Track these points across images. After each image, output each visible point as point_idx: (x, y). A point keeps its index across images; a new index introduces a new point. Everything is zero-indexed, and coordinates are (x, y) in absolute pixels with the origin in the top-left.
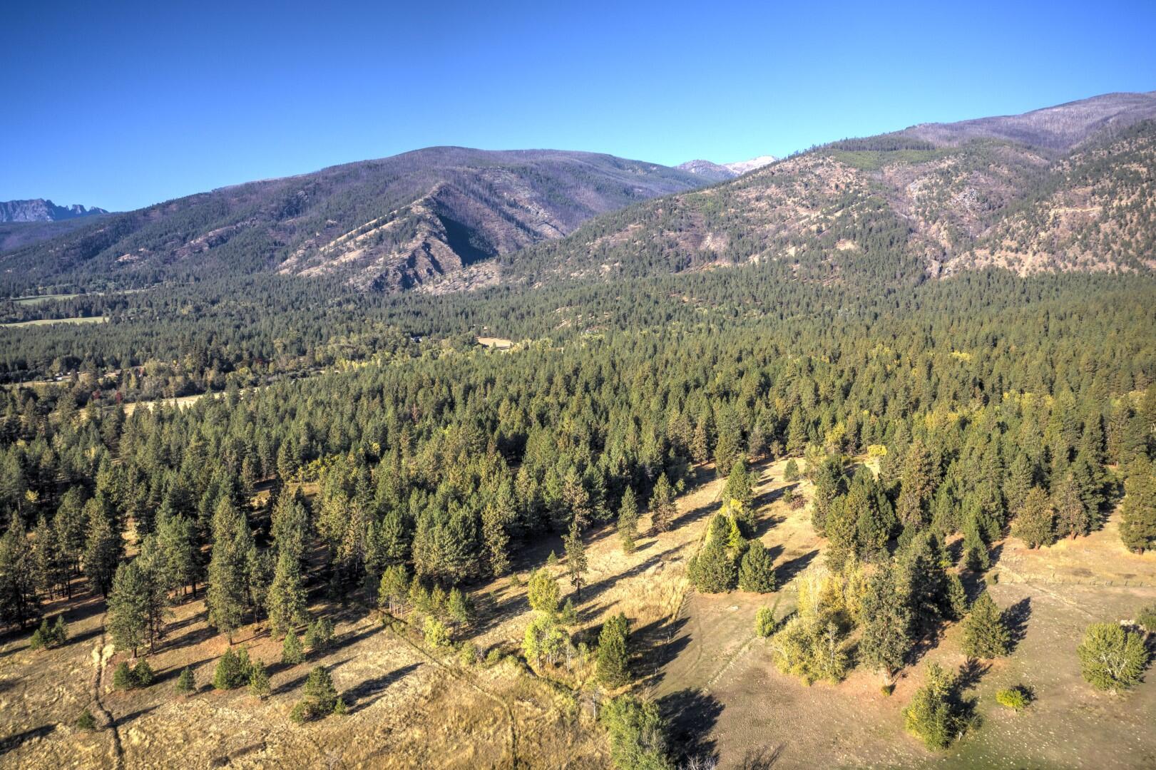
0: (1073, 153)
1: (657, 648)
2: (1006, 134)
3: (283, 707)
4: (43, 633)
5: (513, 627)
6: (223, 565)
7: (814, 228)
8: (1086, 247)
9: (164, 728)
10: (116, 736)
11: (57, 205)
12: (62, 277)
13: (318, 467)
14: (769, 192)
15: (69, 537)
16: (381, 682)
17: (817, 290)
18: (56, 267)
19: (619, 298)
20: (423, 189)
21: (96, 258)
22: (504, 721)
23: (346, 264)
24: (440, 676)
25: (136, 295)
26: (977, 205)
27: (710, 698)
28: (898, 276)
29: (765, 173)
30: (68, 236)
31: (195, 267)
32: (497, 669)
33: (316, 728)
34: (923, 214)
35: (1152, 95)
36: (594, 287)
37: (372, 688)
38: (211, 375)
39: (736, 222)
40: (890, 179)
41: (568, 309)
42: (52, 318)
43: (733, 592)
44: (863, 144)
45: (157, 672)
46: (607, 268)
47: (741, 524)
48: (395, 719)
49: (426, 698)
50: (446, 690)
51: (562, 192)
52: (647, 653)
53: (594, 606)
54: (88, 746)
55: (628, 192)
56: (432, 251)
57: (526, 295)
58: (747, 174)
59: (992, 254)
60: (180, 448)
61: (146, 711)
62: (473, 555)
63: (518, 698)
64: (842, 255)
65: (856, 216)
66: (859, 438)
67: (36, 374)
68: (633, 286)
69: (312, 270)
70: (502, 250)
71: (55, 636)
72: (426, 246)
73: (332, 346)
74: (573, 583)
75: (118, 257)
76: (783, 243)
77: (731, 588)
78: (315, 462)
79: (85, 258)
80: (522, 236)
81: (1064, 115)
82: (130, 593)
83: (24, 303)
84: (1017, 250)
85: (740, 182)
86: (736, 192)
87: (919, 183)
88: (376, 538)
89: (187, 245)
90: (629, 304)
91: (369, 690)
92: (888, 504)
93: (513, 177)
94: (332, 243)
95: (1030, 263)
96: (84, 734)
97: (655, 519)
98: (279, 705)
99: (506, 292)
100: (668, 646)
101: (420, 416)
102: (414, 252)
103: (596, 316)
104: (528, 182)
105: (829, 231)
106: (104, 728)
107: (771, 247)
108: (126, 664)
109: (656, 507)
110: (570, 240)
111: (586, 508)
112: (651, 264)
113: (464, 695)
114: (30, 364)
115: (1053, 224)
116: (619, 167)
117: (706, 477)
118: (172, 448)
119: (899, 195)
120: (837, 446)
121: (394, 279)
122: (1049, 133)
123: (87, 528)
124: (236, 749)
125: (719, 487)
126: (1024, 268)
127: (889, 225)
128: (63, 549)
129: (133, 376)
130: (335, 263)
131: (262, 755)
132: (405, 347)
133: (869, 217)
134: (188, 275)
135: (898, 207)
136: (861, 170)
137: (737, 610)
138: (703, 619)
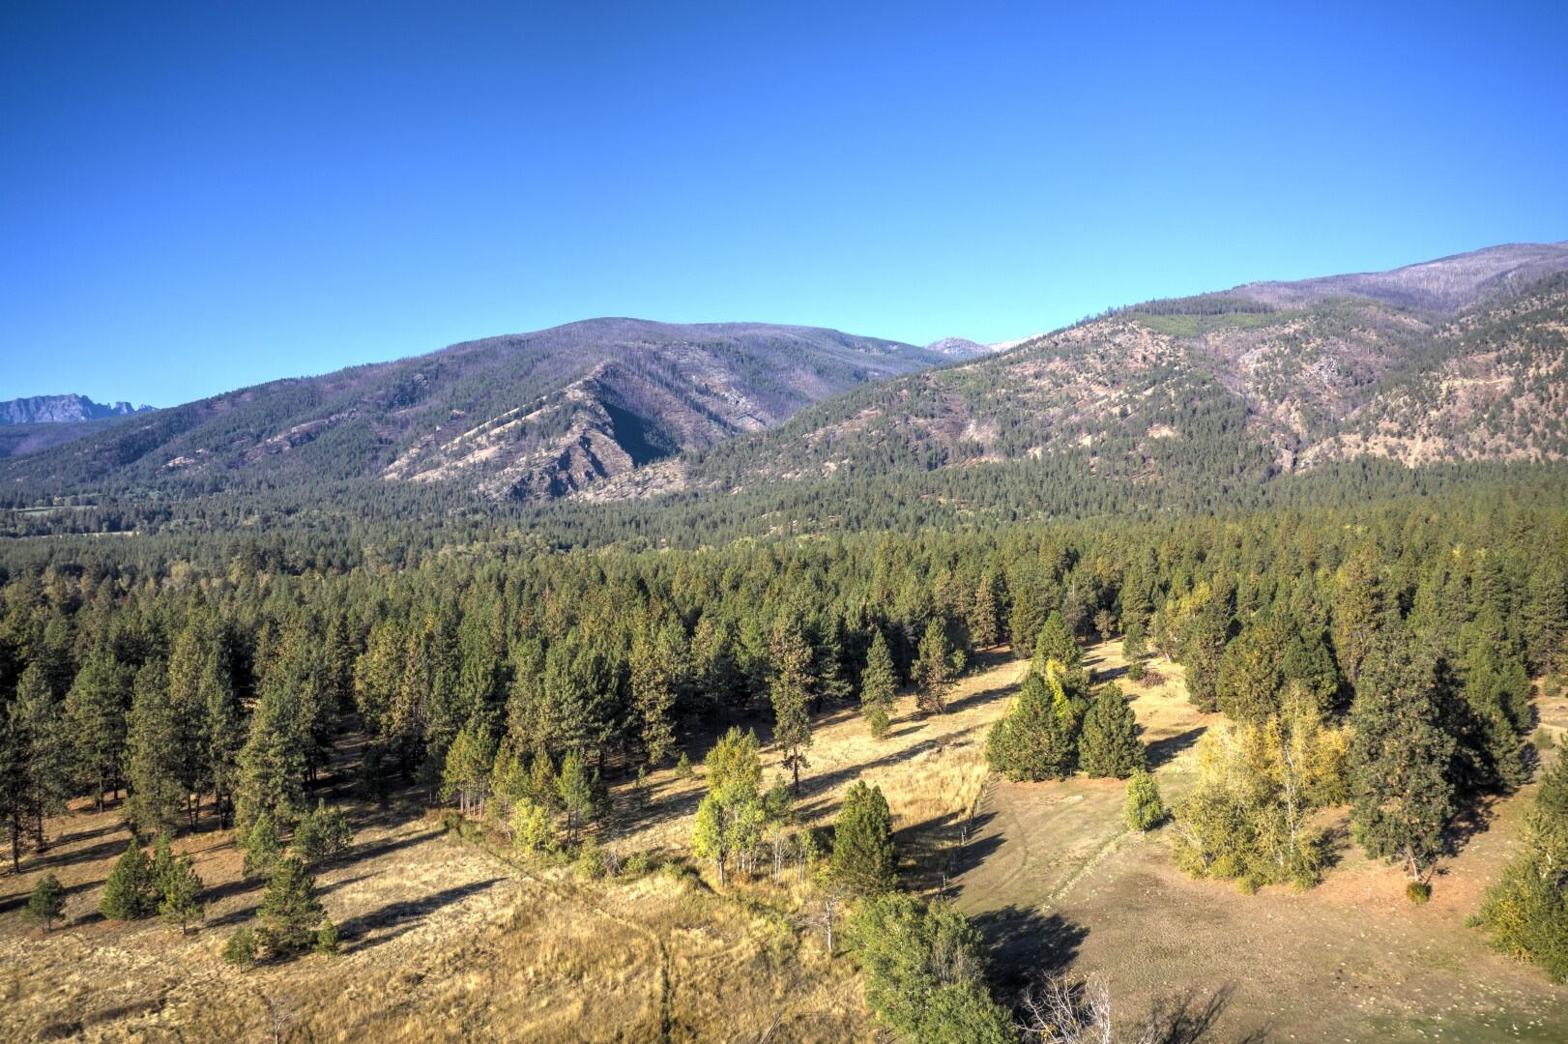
0: (1462, 315)
1: (944, 852)
2: (1368, 293)
3: (223, 944)
7: (1116, 410)
8: (1496, 429)
11: (95, 402)
12: (90, 486)
14: (1052, 366)
16: (421, 905)
17: (1125, 488)
18: (83, 474)
19: (848, 499)
20: (583, 368)
21: (138, 462)
23: (474, 465)
24: (533, 896)
25: (186, 505)
26: (1338, 380)
27: (1056, 920)
28: (1237, 470)
29: (1045, 343)
30: (104, 435)
31: (270, 471)
32: (644, 885)
33: (276, 975)
34: (1265, 391)
35: (1562, 246)
36: (815, 488)
37: (401, 914)
38: (265, 580)
39: (1009, 405)
40: (1217, 349)
41: (778, 514)
42: (65, 532)
43: (1069, 780)
44: (1177, 306)
46: (832, 466)
49: (501, 927)
50: (541, 915)
51: (770, 374)
52: (924, 858)
55: (859, 375)
56: (593, 449)
57: (721, 502)
58: (1021, 347)
59: (1366, 440)
62: (612, 723)
63: (678, 926)
64: (1157, 444)
65: (1172, 393)
68: (869, 486)
69: (428, 473)
70: (688, 448)
72: (585, 442)
74: (787, 764)
75: (168, 460)
76: (1074, 430)
77: (1066, 774)
79: (123, 463)
80: (716, 431)
81: (1443, 271)
83: (30, 515)
84: (1400, 435)
85: (1011, 355)
86: (1007, 368)
87: (1257, 353)
88: (447, 699)
89: (260, 445)
90: (863, 505)
93: (704, 356)
94: (457, 440)
95: (1419, 451)
97: (921, 700)
98: (214, 941)
99: (693, 499)
100: (964, 850)
102: (568, 449)
103: (818, 520)
104: (724, 361)
105: (1137, 414)
107: (1057, 436)
109: (923, 675)
110: (781, 432)
111: (808, 674)
112: (892, 461)
113: (574, 923)
115: (1447, 400)
116: (847, 345)
119: (1230, 369)
121: (540, 485)
122: (1427, 292)
124: (103, 1010)
125: (1020, 669)
126: (1412, 458)
127: (1220, 406)
130: (460, 464)
131: (150, 1020)
133: (1191, 396)
134: (260, 483)
135: (1230, 383)
136: (1177, 338)
137: (1081, 802)
138: (1022, 814)
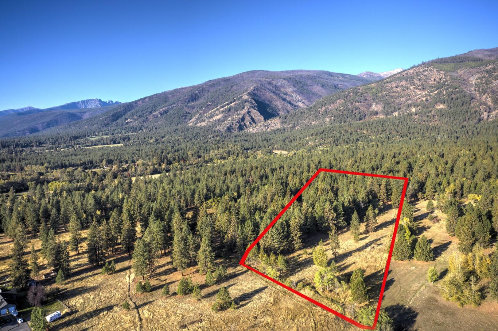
3: (208, 304)
4: (106, 268)
5: (307, 273)
6: (179, 241)
7: (424, 99)
9: (158, 310)
10: (138, 313)
11: (103, 101)
12: (105, 129)
13: (211, 203)
14: (402, 84)
15: (115, 228)
16: (249, 295)
17: (427, 127)
18: (103, 125)
19: (334, 132)
20: (247, 88)
21: (118, 121)
22: (309, 315)
23: (216, 120)
24: (276, 294)
25: (133, 135)
28: (467, 120)
29: (399, 75)
30: (107, 112)
31: (155, 123)
32: (302, 292)
33: (223, 314)
34: (478, 90)
36: (323, 128)
37: (246, 297)
38: (164, 166)
39: (387, 98)
40: (461, 75)
41: (311, 137)
42: (102, 145)
43: (411, 261)
44: (447, 60)
45: (153, 286)
46: (328, 119)
47: (411, 229)
48: (258, 312)
49: (271, 303)
50: (279, 300)
51: (306, 88)
52: (373, 287)
53: (343, 264)
54: (127, 316)
55: (336, 87)
56: (251, 114)
57: (292, 132)
58: (391, 77)
60: (155, 194)
61: (150, 302)
62: (286, 240)
63: (314, 306)
64: (439, 110)
65: (445, 93)
66: (463, 191)
67: (97, 166)
68: (340, 127)
69: (202, 123)
70: (281, 113)
71: (111, 269)
72: (249, 112)
73: (212, 154)
74: (333, 254)
75: (126, 120)
76: (409, 106)
77: (410, 258)
78: (210, 200)
79: (113, 121)
80: (289, 107)
82: (142, 252)
83: (91, 139)
85: (388, 80)
86: (386, 85)
87: (476, 77)
88: (242, 232)
89: (152, 115)
90: (339, 135)
91: (245, 298)
92: (488, 220)
93: (285, 82)
94: (210, 112)
96: (125, 311)
97: (367, 226)
98: (205, 303)
99: (283, 131)
100: (384, 284)
101: (253, 182)
102: (244, 115)
103: (324, 140)
104: (292, 84)
105: (432, 100)
106: (133, 309)
107: (403, 108)
108: (141, 282)
109: (367, 220)
110: (311, 108)
111: (335, 220)
112: (347, 118)
114: (94, 162)
116: (331, 76)
117: (387, 208)
118: (152, 194)
119: (466, 82)
120: (451, 195)
121: (236, 126)
123: (122, 225)
124: (189, 322)
125: (394, 212)
127: (462, 96)
128: (113, 233)
129: (133, 167)
130: (211, 120)
131: (201, 325)
132: (242, 154)
133: (451, 93)
134: (153, 127)
135: (465, 88)
136: (447, 72)
137: (415, 269)
138: (398, 273)
